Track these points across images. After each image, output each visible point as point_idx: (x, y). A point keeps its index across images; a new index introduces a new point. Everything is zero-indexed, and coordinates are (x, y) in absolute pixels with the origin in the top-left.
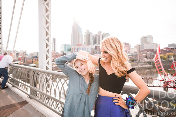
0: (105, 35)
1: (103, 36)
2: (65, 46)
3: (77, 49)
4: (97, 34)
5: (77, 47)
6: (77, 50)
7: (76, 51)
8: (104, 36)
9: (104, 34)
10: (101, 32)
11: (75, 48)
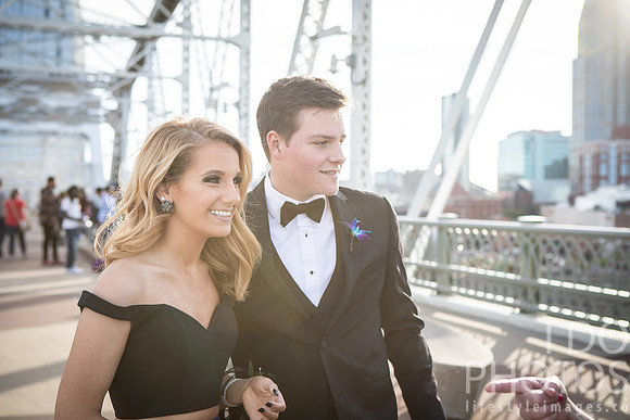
2: (530, 140)
3: (613, 162)
5: (614, 146)
6: (613, 173)
7: (606, 178)
11: (603, 157)
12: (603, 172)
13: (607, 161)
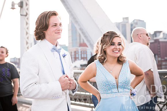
0: (136, 24)
1: (132, 25)
3: (80, 53)
4: (119, 23)
5: (80, 49)
6: (80, 56)
7: (78, 58)
8: (134, 25)
9: (135, 21)
10: (127, 18)
11: (77, 52)
12: (77, 56)
13: (78, 53)
